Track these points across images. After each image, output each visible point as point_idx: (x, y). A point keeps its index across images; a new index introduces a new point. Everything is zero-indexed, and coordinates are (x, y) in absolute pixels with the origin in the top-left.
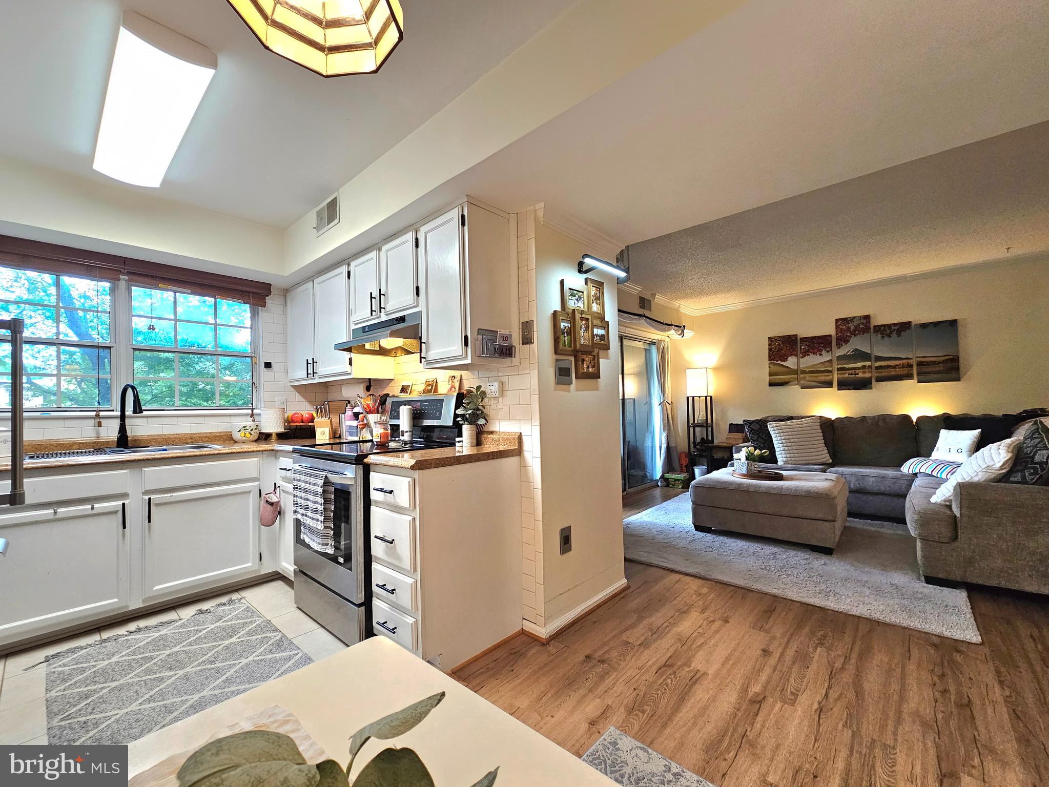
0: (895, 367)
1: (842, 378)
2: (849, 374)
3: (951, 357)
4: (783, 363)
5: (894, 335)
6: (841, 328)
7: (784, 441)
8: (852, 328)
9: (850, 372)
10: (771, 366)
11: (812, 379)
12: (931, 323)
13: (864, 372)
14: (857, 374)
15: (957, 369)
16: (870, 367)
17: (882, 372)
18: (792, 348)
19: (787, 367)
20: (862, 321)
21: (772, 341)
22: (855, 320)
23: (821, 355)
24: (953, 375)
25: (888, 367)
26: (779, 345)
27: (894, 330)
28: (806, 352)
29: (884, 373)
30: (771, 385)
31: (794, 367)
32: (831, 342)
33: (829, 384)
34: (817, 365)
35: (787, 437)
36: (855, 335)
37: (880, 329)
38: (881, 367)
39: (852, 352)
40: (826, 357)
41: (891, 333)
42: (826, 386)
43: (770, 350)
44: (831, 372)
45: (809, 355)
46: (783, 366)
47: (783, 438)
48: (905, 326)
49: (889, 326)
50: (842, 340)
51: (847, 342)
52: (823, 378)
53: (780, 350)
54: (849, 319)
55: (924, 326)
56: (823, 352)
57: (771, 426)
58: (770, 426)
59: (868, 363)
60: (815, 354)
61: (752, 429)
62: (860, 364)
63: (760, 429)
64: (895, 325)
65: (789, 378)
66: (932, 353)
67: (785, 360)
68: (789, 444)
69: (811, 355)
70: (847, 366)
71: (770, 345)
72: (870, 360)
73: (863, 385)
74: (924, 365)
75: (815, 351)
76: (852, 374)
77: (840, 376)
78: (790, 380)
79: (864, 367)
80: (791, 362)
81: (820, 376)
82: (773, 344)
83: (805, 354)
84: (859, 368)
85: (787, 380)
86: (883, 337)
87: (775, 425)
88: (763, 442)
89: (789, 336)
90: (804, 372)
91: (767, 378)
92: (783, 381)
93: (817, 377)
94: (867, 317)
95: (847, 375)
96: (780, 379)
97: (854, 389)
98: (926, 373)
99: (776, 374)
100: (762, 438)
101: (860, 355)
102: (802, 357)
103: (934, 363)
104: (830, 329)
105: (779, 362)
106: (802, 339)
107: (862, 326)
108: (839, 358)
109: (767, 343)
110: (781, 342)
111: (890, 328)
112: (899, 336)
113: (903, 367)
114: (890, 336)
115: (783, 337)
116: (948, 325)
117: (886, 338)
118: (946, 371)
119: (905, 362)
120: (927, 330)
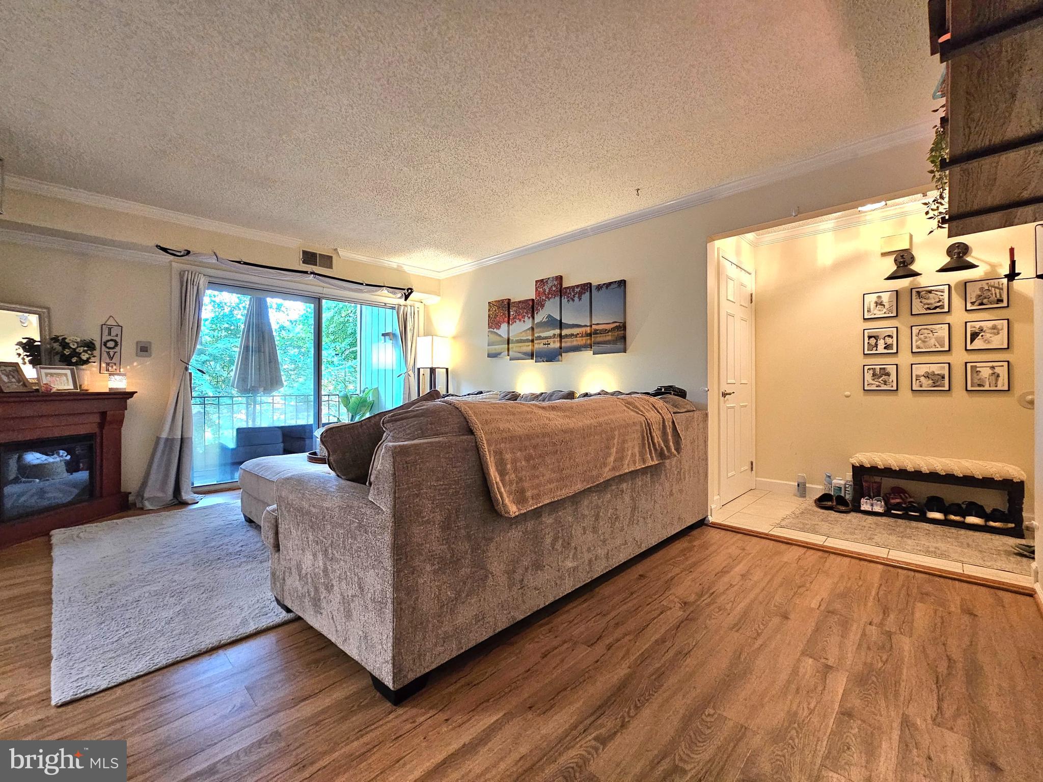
0: (576, 336)
1: (540, 348)
2: (544, 344)
3: (618, 324)
4: (498, 331)
5: (576, 299)
6: (540, 291)
8: (547, 291)
9: (545, 341)
10: (489, 334)
11: (517, 349)
12: (605, 284)
13: (555, 342)
14: (549, 344)
15: (624, 338)
16: (559, 336)
17: (567, 342)
18: (503, 314)
19: (500, 336)
20: (557, 282)
21: (491, 306)
22: (549, 282)
23: (524, 321)
24: (621, 346)
25: (572, 336)
26: (495, 310)
27: (577, 293)
28: (515, 318)
29: (570, 343)
30: (489, 356)
31: (506, 336)
32: (532, 308)
33: (531, 355)
34: (521, 333)
36: (549, 299)
37: (568, 291)
38: (566, 336)
39: (546, 318)
40: (529, 324)
41: (574, 296)
42: (527, 357)
43: (489, 317)
44: (531, 341)
46: (497, 334)
48: (586, 288)
49: (574, 288)
50: (540, 305)
51: (543, 306)
52: (525, 348)
53: (496, 316)
54: (545, 281)
55: (599, 287)
56: (526, 319)
59: (556, 332)
60: (520, 320)
62: (551, 333)
64: (578, 286)
65: (501, 349)
66: (603, 319)
67: (499, 327)
69: (517, 322)
70: (544, 335)
71: (489, 310)
72: (559, 328)
73: (551, 357)
74: (597, 334)
75: (520, 317)
76: (546, 345)
77: (537, 346)
78: (502, 351)
79: (554, 336)
80: (503, 330)
81: (523, 346)
82: (491, 309)
83: (515, 320)
84: (550, 338)
85: (500, 351)
86: (568, 301)
89: (502, 301)
90: (512, 342)
91: (486, 349)
92: (498, 351)
93: (521, 347)
94: (560, 279)
95: (542, 345)
96: (495, 349)
97: (547, 361)
98: (599, 343)
99: (493, 344)
101: (551, 323)
102: (511, 324)
103: (605, 331)
104: (531, 293)
105: (495, 330)
107: (554, 289)
108: (538, 325)
109: (487, 308)
110: (497, 308)
111: (573, 290)
112: (580, 299)
113: (582, 336)
114: (573, 300)
115: (499, 301)
116: (616, 285)
117: (571, 302)
118: (613, 341)
119: (583, 329)
120: (601, 292)
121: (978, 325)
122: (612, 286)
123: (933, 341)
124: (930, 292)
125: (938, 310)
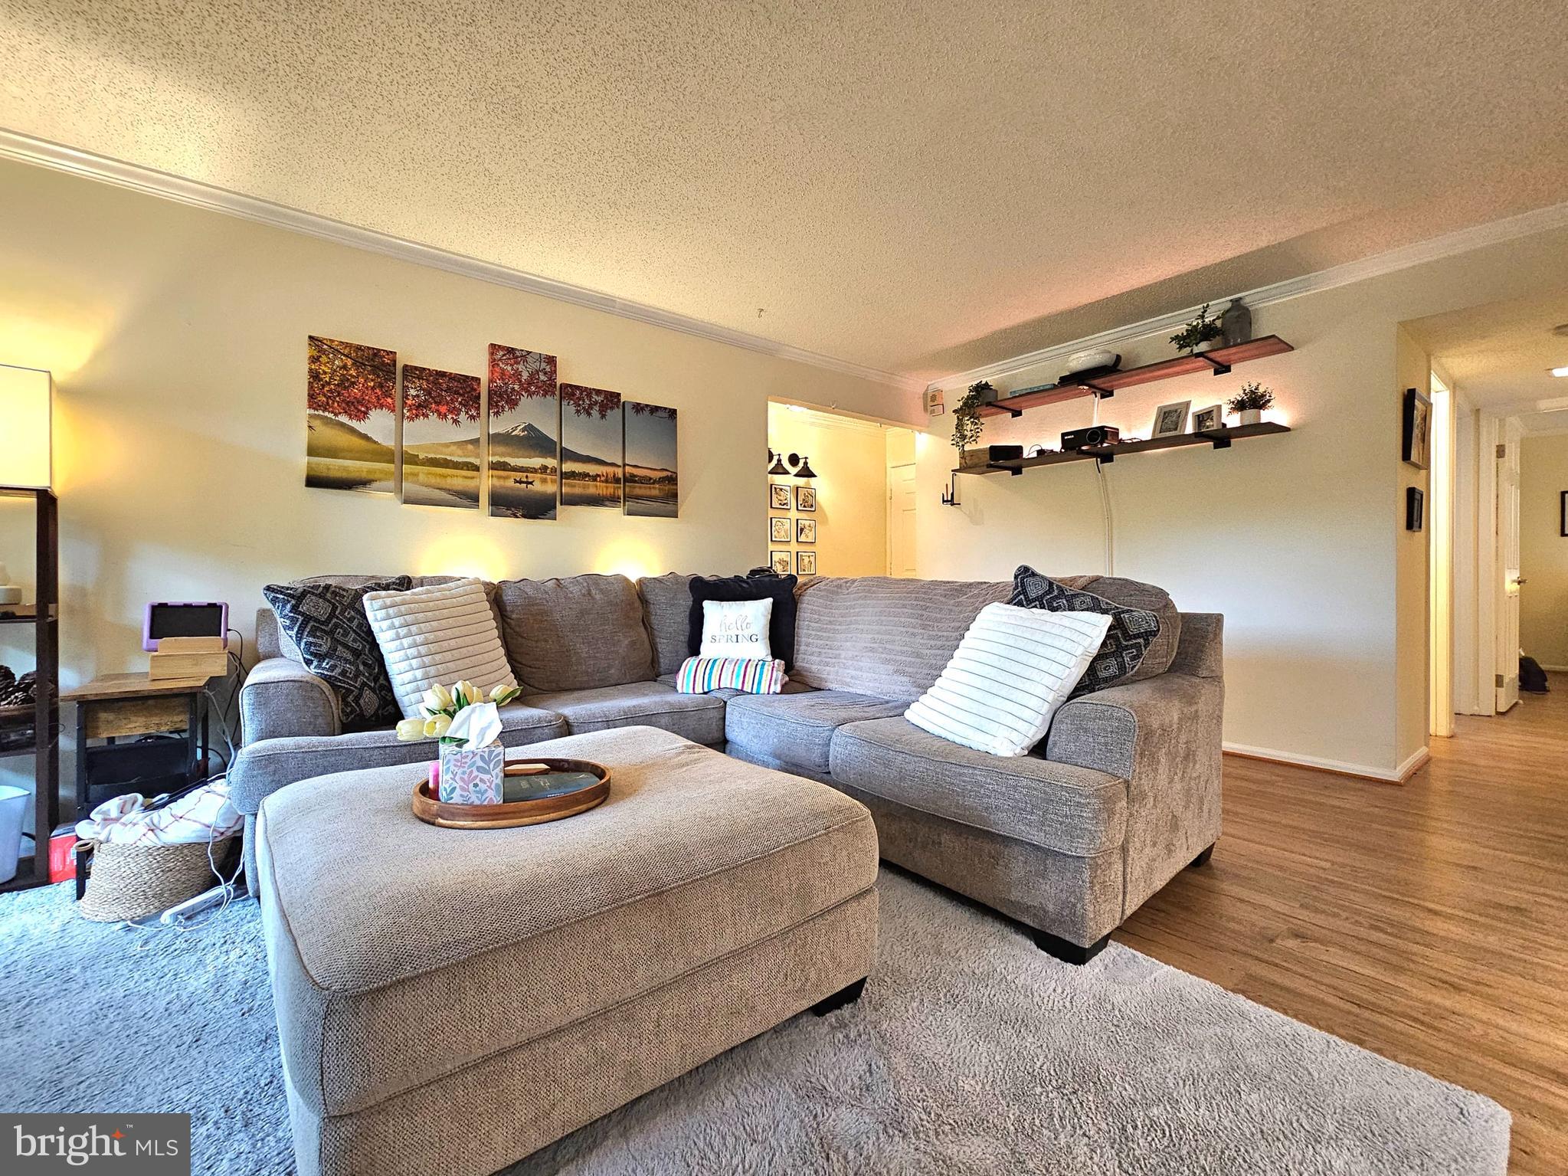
0: (595, 478)
1: (502, 487)
2: (516, 481)
3: (670, 474)
4: (354, 424)
5: (595, 412)
6: (503, 370)
7: (423, 649)
8: (525, 376)
9: (519, 475)
10: (316, 423)
11: (433, 481)
12: (647, 406)
13: (544, 481)
14: (531, 483)
15: (674, 496)
16: (554, 470)
17: (573, 486)
18: (381, 386)
19: (366, 437)
20: (543, 365)
21: (321, 351)
22: (530, 359)
23: (456, 421)
24: (670, 507)
25: (585, 476)
26: (345, 367)
27: (596, 403)
28: (419, 406)
29: (577, 488)
30: (314, 481)
31: (388, 441)
32: (478, 397)
33: (471, 499)
34: (447, 445)
35: (431, 636)
36: (530, 394)
37: (574, 395)
38: (572, 475)
39: (523, 430)
40: (468, 430)
41: (591, 406)
42: (465, 502)
43: (315, 376)
44: (477, 469)
45: (426, 416)
46: (353, 431)
47: (419, 639)
48: (612, 399)
49: (589, 392)
50: (502, 399)
51: (513, 404)
52: (459, 480)
53: (346, 383)
54: (518, 354)
55: (638, 408)
56: (463, 417)
57: (378, 604)
58: (374, 608)
59: (551, 462)
60: (443, 416)
61: (308, 618)
62: (537, 462)
63: (332, 615)
64: (598, 392)
65: (369, 472)
66: (643, 460)
67: (363, 416)
68: (438, 657)
69: (433, 417)
70: (513, 461)
71: (314, 360)
72: (554, 457)
73: (538, 508)
74: (635, 482)
75: (443, 409)
76: (521, 482)
77: (498, 483)
78: (371, 477)
79: (544, 469)
80: (379, 425)
81: (452, 476)
82: (324, 359)
83: (420, 409)
84: (534, 471)
85: (364, 475)
86: (578, 411)
87: (388, 601)
88: (350, 657)
89: (376, 353)
90: (413, 460)
91: (302, 463)
92: (354, 475)
93: (444, 476)
94: (551, 360)
95: (510, 483)
96: (345, 469)
97: (524, 516)
98: (638, 497)
99: (332, 453)
100: (346, 646)
101: (535, 441)
102: (411, 419)
103: (648, 481)
104: (475, 365)
105: (343, 419)
106: (406, 368)
107: (541, 377)
108: (496, 439)
109: (304, 352)
110: (349, 362)
111: (589, 395)
112: (603, 416)
113: (606, 481)
114: (589, 414)
115: (359, 348)
116: (667, 415)
117: (583, 416)
118: (662, 498)
119: (610, 470)
120: (641, 416)
121: (803, 522)
122: (659, 413)
123: (783, 533)
124: (781, 490)
125: (785, 507)
